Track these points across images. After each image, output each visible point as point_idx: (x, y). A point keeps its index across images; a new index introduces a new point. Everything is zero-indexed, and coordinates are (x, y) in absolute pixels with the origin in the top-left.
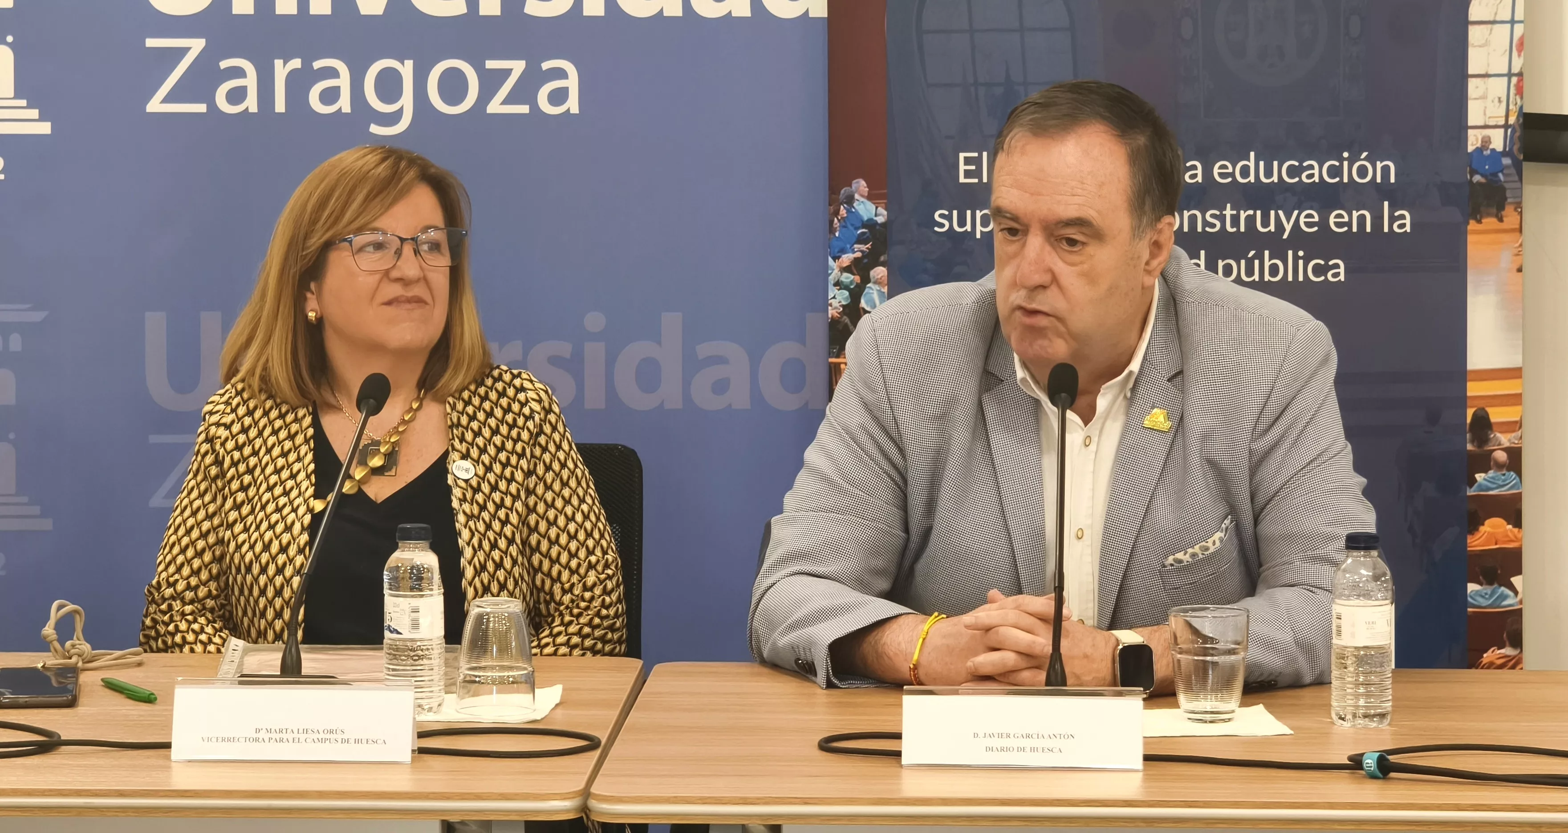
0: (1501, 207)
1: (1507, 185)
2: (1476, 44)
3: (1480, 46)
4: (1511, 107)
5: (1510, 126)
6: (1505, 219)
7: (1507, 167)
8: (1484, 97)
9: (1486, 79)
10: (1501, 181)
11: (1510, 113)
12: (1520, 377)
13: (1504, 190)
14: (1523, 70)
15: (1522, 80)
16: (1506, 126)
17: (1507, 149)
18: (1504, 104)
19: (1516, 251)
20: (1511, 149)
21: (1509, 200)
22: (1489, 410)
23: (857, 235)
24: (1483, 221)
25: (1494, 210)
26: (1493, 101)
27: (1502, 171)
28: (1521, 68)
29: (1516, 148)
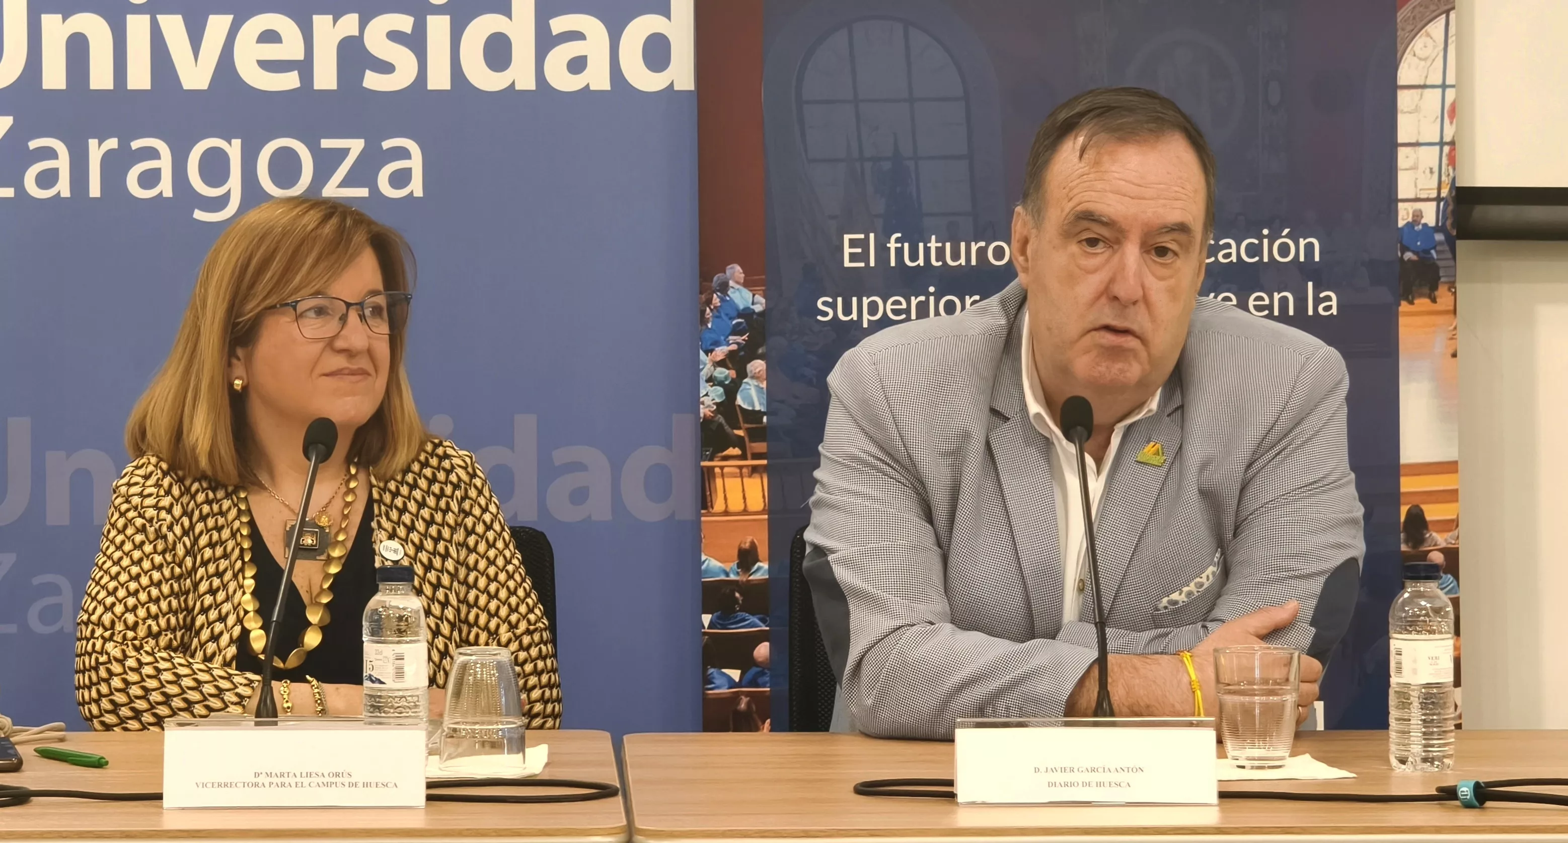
0: (1434, 287)
1: (1440, 263)
2: (1405, 110)
3: (1410, 113)
4: (1444, 178)
5: (1443, 199)
6: (1438, 300)
7: (1440, 243)
8: (1414, 168)
9: (1417, 148)
10: (1433, 258)
11: (1443, 185)
12: (1456, 471)
13: (1437, 269)
14: (1455, 138)
15: (1454, 149)
16: (1438, 199)
17: (1440, 224)
18: (1436, 175)
19: (1451, 336)
20: (1444, 224)
21: (1442, 280)
22: (1424, 507)
23: (731, 326)
24: (1416, 301)
25: (1426, 290)
26: (1424, 172)
27: (1434, 248)
28: (1454, 137)
29: (1449, 223)
